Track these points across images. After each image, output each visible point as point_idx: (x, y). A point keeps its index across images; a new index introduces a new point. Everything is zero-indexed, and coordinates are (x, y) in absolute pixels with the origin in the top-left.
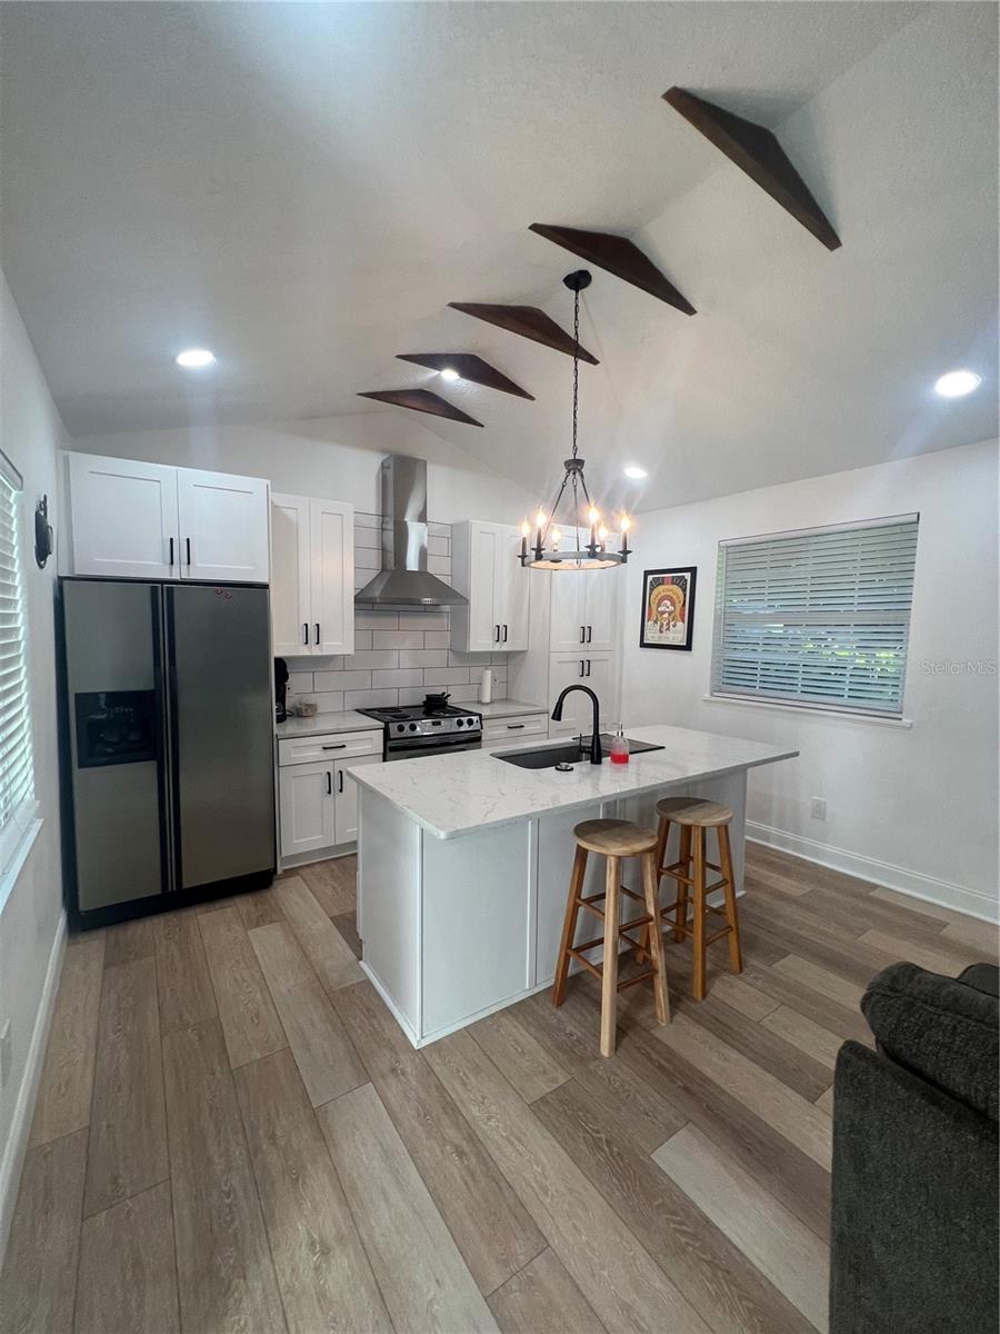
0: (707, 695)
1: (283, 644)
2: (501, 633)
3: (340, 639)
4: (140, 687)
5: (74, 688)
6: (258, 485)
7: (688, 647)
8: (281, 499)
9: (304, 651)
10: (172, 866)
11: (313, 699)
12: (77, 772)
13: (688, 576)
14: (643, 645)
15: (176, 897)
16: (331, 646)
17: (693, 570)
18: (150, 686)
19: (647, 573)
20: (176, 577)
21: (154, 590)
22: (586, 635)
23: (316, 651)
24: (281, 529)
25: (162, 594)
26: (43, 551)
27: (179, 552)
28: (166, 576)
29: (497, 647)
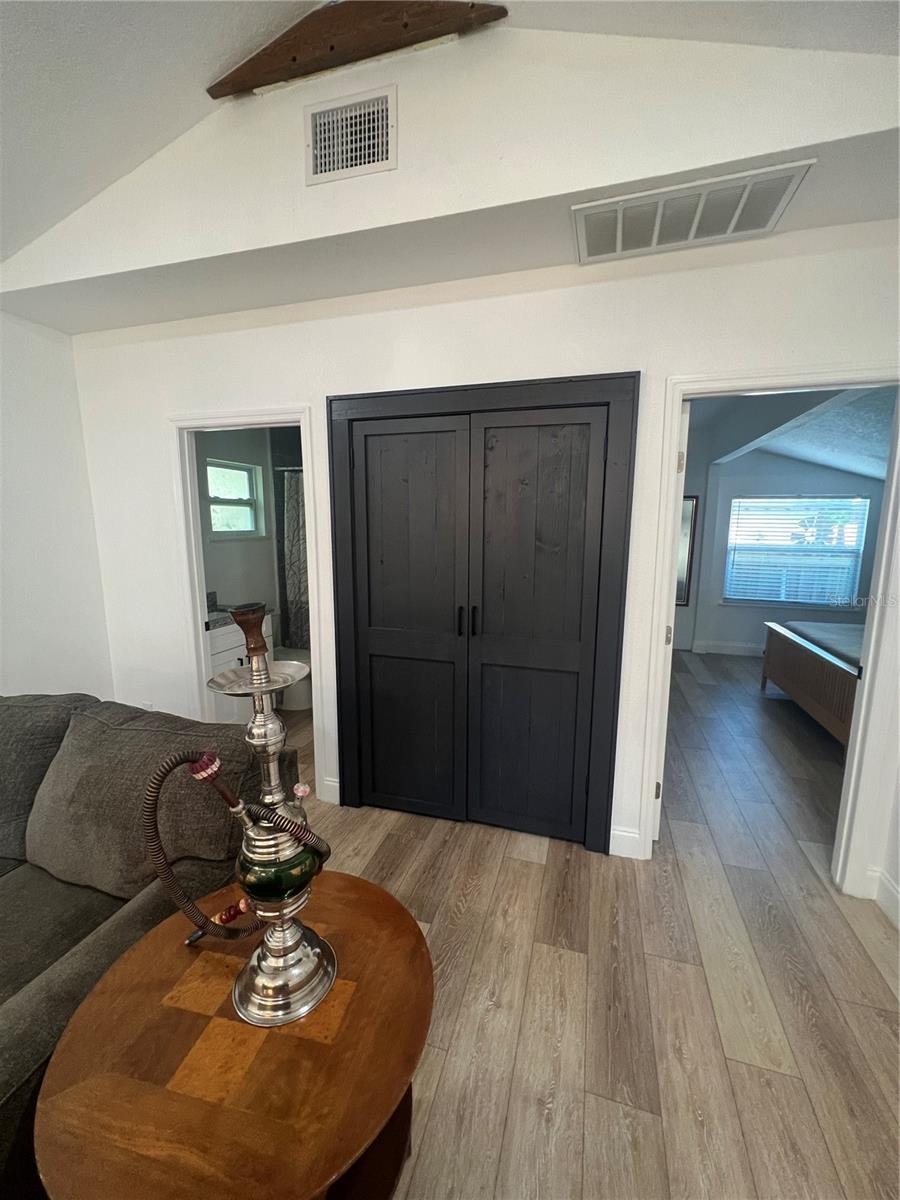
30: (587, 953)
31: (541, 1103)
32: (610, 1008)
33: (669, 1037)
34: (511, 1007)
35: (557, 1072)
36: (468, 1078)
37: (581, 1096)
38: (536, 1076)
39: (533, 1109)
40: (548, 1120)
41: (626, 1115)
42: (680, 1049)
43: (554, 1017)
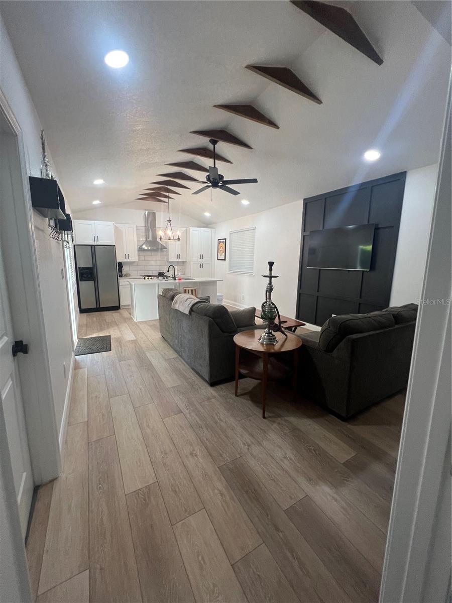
0: (228, 272)
1: (120, 259)
2: (178, 256)
3: (134, 258)
4: (89, 266)
5: (78, 266)
6: (111, 224)
7: (225, 260)
8: (117, 225)
9: (126, 260)
10: (98, 303)
11: (129, 272)
12: (80, 282)
13: (224, 240)
14: (218, 259)
15: (99, 309)
16: (132, 259)
17: (226, 239)
18: (92, 266)
19: (218, 240)
20: (96, 244)
21: (91, 247)
22: (201, 257)
23: (128, 260)
24: (118, 232)
25: (93, 248)
26: (73, 241)
27: (96, 239)
28: (94, 244)
29: (177, 260)
30: (284, 511)
31: (249, 445)
32: (255, 490)
33: (228, 498)
34: (281, 460)
35: (252, 454)
36: (269, 436)
37: (241, 455)
38: (256, 450)
39: (250, 443)
40: (244, 444)
41: (227, 460)
42: (222, 496)
43: (268, 469)
